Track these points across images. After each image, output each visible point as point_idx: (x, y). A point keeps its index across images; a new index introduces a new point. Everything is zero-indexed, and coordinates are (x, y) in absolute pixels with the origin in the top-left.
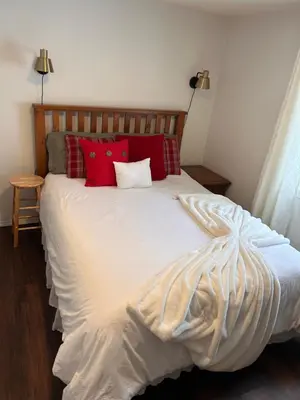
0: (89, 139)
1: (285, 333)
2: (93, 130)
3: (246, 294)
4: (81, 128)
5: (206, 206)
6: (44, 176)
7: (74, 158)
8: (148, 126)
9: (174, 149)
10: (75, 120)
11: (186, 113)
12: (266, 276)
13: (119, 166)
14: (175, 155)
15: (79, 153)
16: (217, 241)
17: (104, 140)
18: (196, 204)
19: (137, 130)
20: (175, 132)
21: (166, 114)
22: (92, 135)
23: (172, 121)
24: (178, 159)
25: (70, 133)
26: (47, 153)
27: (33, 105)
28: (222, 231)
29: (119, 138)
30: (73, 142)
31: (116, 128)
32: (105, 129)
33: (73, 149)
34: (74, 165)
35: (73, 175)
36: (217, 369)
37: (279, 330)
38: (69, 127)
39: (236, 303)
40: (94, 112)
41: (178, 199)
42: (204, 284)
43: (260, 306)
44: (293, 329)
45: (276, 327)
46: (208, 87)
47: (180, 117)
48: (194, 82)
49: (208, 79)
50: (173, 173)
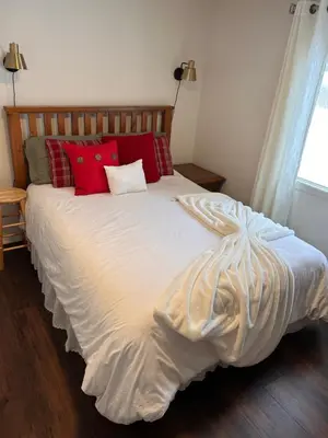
0: (72, 143)
1: (299, 321)
2: (75, 132)
3: (264, 287)
4: (61, 132)
5: (208, 205)
6: (25, 188)
7: (59, 164)
8: (133, 125)
9: (165, 147)
10: (54, 122)
11: (173, 108)
12: (280, 268)
13: (110, 170)
14: (166, 154)
15: (63, 159)
16: (227, 239)
17: (90, 143)
18: (197, 203)
19: (122, 129)
20: (163, 130)
21: (153, 110)
22: (75, 138)
23: (159, 117)
24: (170, 158)
25: (49, 137)
26: (26, 162)
27: (5, 108)
28: (230, 229)
29: (105, 140)
30: (55, 147)
31: (99, 129)
32: (88, 132)
33: (57, 155)
34: (60, 173)
35: (60, 184)
36: (241, 365)
37: (295, 319)
38: (48, 131)
39: (256, 297)
40: (75, 112)
41: (177, 200)
42: (223, 281)
43: (278, 297)
44: (306, 317)
45: (292, 316)
46: (194, 78)
47: (166, 113)
48: (179, 74)
49: (194, 70)
50: (166, 174)
